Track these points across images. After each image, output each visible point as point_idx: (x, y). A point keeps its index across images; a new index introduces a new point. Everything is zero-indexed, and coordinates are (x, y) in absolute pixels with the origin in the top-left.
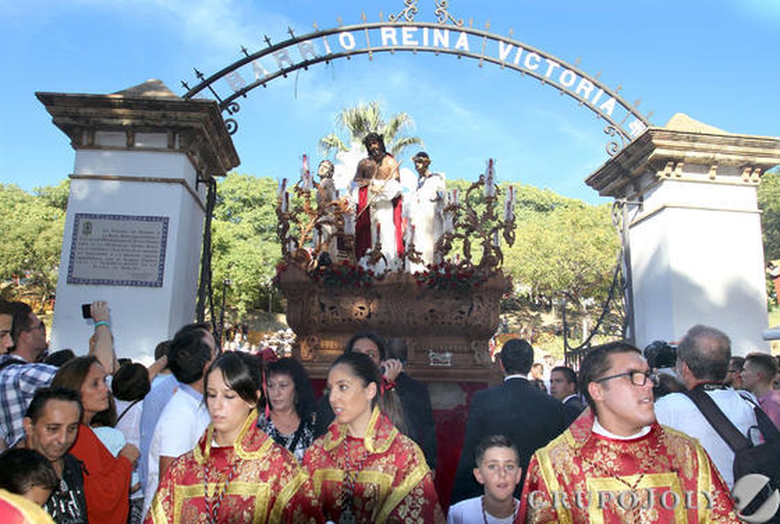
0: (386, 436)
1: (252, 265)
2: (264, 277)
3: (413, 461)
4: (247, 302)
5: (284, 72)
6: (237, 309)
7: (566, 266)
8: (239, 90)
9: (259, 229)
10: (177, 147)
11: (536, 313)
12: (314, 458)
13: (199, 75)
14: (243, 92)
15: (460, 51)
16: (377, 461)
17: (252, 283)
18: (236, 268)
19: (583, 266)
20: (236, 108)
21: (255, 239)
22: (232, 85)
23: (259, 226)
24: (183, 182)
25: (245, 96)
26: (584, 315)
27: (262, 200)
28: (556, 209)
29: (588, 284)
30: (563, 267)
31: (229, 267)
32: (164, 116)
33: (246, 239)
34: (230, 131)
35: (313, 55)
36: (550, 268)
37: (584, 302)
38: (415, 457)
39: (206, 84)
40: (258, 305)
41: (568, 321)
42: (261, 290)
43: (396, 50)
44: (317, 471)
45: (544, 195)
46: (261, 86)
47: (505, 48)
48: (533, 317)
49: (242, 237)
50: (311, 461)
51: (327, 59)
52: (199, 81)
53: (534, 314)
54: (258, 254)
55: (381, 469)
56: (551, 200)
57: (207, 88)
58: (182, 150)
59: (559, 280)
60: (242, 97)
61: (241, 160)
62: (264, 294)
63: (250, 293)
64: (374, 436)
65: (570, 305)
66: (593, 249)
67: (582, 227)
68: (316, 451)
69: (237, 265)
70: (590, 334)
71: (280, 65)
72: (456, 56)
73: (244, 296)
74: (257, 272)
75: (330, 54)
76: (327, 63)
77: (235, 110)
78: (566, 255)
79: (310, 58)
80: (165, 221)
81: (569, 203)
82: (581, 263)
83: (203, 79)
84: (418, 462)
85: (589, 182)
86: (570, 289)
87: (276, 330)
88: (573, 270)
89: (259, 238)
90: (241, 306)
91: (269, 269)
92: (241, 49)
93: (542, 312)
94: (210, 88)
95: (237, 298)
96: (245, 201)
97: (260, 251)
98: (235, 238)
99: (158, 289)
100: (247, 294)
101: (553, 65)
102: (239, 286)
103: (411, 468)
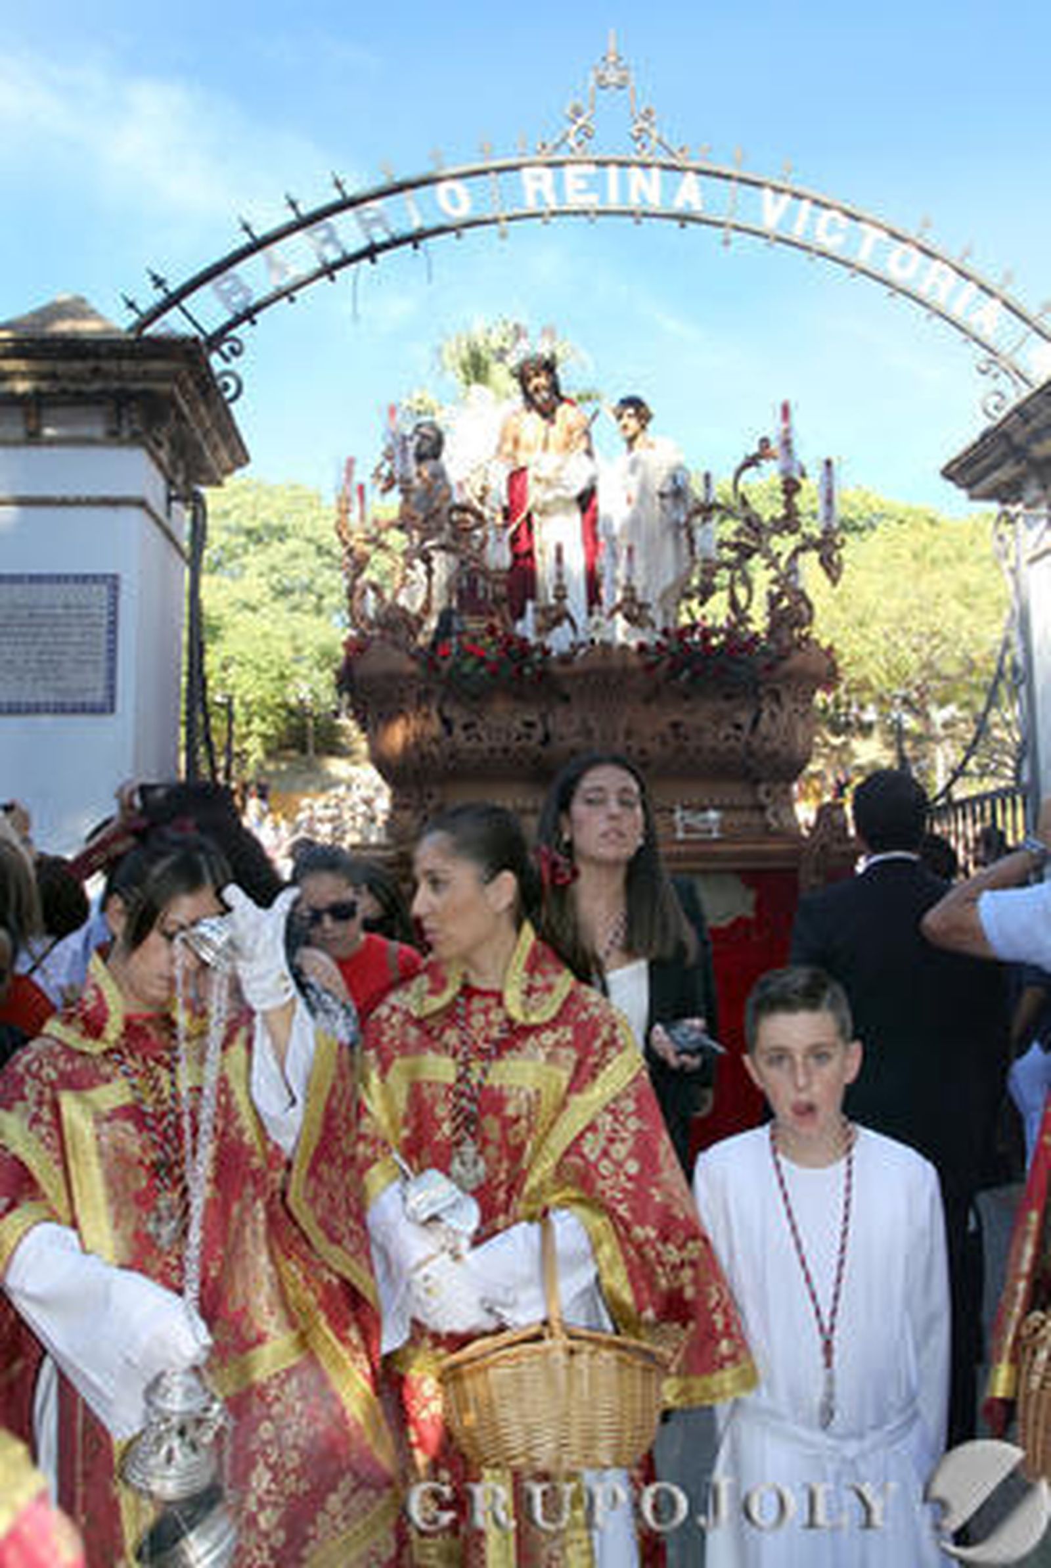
0: (549, 988)
1: (272, 662)
2: (297, 686)
3: (612, 1041)
4: (264, 736)
5: (329, 270)
6: (245, 751)
7: (902, 644)
8: (241, 311)
9: (279, 587)
10: (126, 434)
11: (842, 739)
12: (390, 1033)
13: (159, 282)
14: (248, 315)
15: (686, 211)
16: (532, 1039)
17: (273, 697)
18: (240, 669)
19: (935, 641)
20: (237, 346)
21: (273, 610)
22: (227, 301)
23: (279, 581)
24: (142, 504)
25: (254, 323)
26: (937, 740)
27: (283, 529)
28: (880, 526)
29: (947, 678)
30: (895, 645)
31: (224, 668)
32: (96, 371)
33: (254, 609)
34: (228, 395)
35: (386, 230)
36: (869, 648)
37: (939, 715)
38: (618, 1032)
39: (174, 300)
40: (286, 741)
41: (909, 754)
42: (291, 712)
43: (554, 214)
44: (398, 1062)
45: (856, 501)
46: (285, 300)
47: (776, 202)
48: (834, 748)
49: (247, 606)
50: (385, 1039)
51: (415, 238)
52: (159, 296)
53: (836, 741)
54: (280, 638)
55: (541, 1055)
56: (870, 508)
57: (175, 310)
58: (136, 440)
59: (888, 672)
60: (247, 324)
61: (252, 455)
62: (299, 718)
63: (270, 718)
64: (524, 987)
65: (910, 723)
66: (956, 608)
67: (934, 561)
68: (394, 1020)
69: (241, 664)
70: (950, 776)
71: (320, 255)
72: (675, 224)
73: (257, 725)
74: (282, 676)
75: (421, 229)
76: (416, 247)
77: (236, 353)
78: (902, 619)
79: (381, 237)
80: (113, 582)
81: (908, 513)
82: (934, 634)
83: (166, 291)
84: (621, 1042)
85: (949, 473)
86: (911, 689)
87: (323, 790)
88: (915, 650)
89: (281, 605)
90: (254, 745)
91: (303, 669)
92: (239, 226)
93: (853, 735)
94: (184, 310)
95: (244, 730)
96: (249, 533)
97: (286, 633)
98: (233, 610)
99: (108, 719)
100: (263, 719)
101: (875, 234)
102: (246, 705)
103: (609, 1056)
